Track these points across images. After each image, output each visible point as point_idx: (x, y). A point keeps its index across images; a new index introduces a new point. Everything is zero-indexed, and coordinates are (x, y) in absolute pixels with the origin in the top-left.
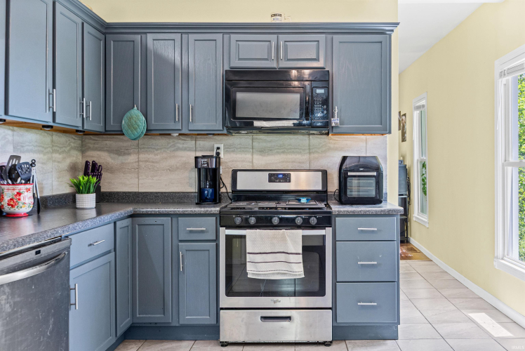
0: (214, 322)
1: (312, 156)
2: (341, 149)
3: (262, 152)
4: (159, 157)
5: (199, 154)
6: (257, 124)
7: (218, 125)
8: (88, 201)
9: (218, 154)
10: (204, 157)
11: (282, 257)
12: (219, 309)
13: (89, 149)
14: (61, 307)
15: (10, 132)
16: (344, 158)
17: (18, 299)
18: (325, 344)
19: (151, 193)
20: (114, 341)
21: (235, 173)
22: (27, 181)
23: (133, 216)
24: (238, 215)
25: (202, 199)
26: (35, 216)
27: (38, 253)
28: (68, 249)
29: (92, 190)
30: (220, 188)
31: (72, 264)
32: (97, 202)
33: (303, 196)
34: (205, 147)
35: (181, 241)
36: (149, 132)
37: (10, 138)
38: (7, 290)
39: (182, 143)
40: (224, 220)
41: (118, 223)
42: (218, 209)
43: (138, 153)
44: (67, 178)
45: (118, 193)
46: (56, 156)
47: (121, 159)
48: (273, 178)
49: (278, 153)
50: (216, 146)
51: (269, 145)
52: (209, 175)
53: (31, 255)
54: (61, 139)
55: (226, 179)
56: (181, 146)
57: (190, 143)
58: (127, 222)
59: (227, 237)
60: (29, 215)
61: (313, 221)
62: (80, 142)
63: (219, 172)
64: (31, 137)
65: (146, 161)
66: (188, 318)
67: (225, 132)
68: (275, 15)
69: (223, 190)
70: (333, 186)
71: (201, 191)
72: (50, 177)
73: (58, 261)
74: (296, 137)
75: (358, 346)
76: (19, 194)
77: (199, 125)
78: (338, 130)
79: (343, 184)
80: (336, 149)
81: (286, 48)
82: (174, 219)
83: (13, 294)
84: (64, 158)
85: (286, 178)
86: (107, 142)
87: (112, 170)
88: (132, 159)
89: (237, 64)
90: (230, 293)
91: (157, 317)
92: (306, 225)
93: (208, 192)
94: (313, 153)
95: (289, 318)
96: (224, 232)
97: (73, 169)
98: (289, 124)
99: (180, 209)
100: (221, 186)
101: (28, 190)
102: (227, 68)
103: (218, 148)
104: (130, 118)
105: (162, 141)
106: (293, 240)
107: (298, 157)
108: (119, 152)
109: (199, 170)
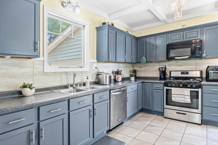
0: (163, 111)
1: (197, 66)
2: (208, 64)
3: (179, 65)
4: (150, 68)
5: (160, 67)
6: (176, 58)
7: (165, 59)
8: (133, 79)
9: (166, 67)
10: (161, 68)
11: (183, 96)
12: (164, 108)
13: (134, 67)
14: (125, 101)
15: (118, 64)
16: (208, 67)
17: (116, 98)
18: (198, 124)
19: (148, 77)
20: (137, 111)
21: (170, 72)
22: (120, 74)
23: (142, 82)
24: (169, 83)
25: (161, 79)
26: (122, 82)
27: (120, 89)
28: (126, 89)
29: (134, 76)
30: (166, 76)
31: (127, 92)
32: (135, 79)
33: (192, 79)
34: (162, 65)
35: (154, 89)
36: (147, 62)
37: (118, 65)
38: (114, 96)
39: (156, 64)
40: (166, 85)
41: (139, 84)
42: (164, 82)
43: (145, 67)
44: (129, 73)
45: (140, 77)
46: (127, 69)
47: (141, 69)
48: (182, 73)
49: (184, 66)
50: (165, 65)
51: (181, 63)
52: (163, 73)
53: (119, 90)
54: (128, 65)
55: (168, 74)
56: (155, 65)
57: (158, 64)
58: (141, 84)
59: (166, 89)
60: (121, 81)
61: (194, 86)
62: (132, 65)
63: (166, 71)
64: (122, 65)
65: (147, 69)
66: (156, 109)
67: (167, 61)
68: (183, 26)
69: (167, 76)
70: (204, 76)
71: (160, 77)
72: (126, 73)
73: (124, 91)
74: (191, 61)
75: (212, 128)
76: (119, 77)
77: (160, 59)
78: (205, 58)
79: (207, 75)
80: (206, 64)
81: (186, 35)
82: (152, 84)
83: (115, 97)
84: (129, 69)
85: (187, 73)
86: (138, 65)
87: (139, 71)
88: (143, 69)
89: (171, 42)
90: (167, 104)
91: (148, 107)
92: (191, 87)
93: (163, 77)
94: (197, 65)
95: (186, 114)
96: (166, 88)
97: (131, 71)
98: (187, 57)
99: (154, 81)
100: (167, 75)
101: (120, 76)
102: (167, 43)
103: (166, 65)
104: (142, 59)
105: (151, 64)
106: (187, 92)
107: (192, 67)
108: (141, 67)
109: (160, 71)
